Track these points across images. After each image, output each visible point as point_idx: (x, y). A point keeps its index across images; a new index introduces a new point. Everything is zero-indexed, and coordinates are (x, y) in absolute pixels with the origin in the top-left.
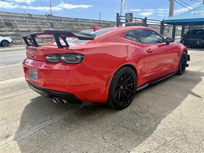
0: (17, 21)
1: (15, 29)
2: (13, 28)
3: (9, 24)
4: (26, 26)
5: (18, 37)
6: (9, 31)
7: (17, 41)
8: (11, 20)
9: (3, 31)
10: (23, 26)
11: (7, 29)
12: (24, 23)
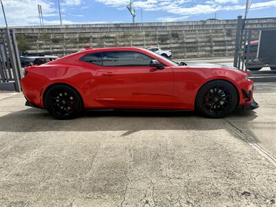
0: (186, 31)
1: (180, 41)
2: (179, 39)
3: (175, 36)
4: (195, 36)
5: (182, 50)
6: (173, 43)
7: (180, 55)
8: (180, 31)
9: (168, 44)
10: (191, 36)
11: (173, 41)
12: (193, 32)
